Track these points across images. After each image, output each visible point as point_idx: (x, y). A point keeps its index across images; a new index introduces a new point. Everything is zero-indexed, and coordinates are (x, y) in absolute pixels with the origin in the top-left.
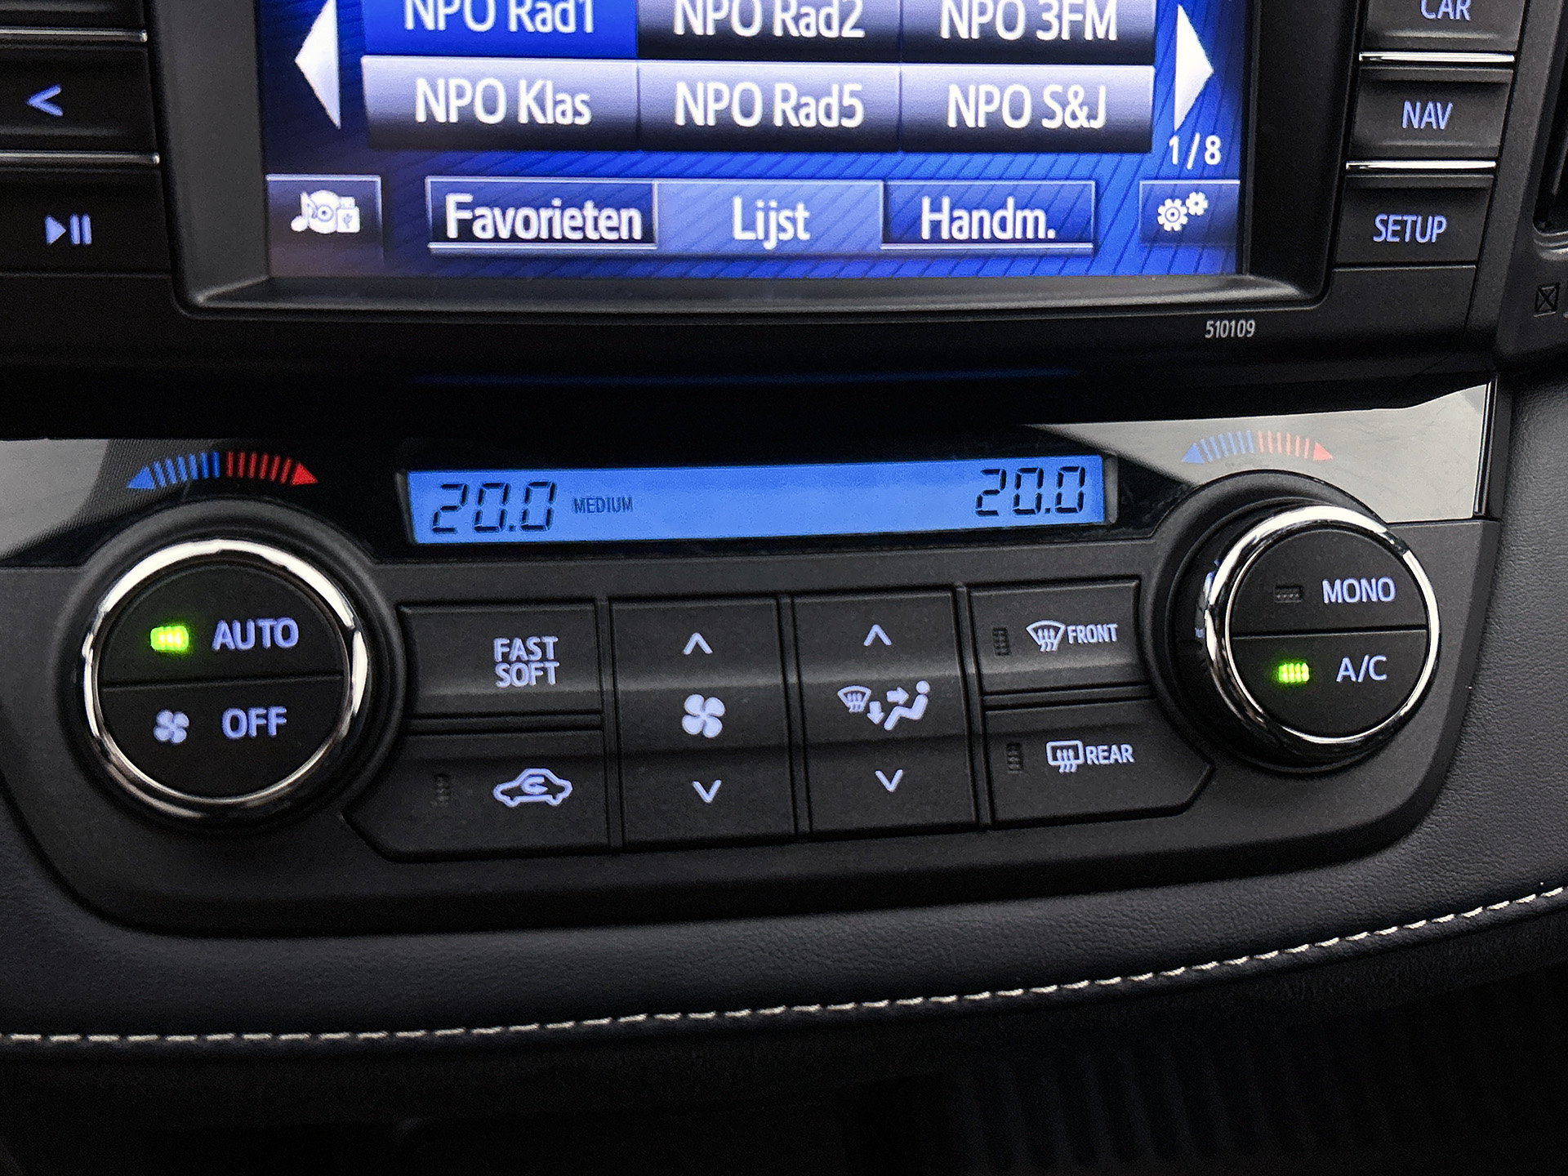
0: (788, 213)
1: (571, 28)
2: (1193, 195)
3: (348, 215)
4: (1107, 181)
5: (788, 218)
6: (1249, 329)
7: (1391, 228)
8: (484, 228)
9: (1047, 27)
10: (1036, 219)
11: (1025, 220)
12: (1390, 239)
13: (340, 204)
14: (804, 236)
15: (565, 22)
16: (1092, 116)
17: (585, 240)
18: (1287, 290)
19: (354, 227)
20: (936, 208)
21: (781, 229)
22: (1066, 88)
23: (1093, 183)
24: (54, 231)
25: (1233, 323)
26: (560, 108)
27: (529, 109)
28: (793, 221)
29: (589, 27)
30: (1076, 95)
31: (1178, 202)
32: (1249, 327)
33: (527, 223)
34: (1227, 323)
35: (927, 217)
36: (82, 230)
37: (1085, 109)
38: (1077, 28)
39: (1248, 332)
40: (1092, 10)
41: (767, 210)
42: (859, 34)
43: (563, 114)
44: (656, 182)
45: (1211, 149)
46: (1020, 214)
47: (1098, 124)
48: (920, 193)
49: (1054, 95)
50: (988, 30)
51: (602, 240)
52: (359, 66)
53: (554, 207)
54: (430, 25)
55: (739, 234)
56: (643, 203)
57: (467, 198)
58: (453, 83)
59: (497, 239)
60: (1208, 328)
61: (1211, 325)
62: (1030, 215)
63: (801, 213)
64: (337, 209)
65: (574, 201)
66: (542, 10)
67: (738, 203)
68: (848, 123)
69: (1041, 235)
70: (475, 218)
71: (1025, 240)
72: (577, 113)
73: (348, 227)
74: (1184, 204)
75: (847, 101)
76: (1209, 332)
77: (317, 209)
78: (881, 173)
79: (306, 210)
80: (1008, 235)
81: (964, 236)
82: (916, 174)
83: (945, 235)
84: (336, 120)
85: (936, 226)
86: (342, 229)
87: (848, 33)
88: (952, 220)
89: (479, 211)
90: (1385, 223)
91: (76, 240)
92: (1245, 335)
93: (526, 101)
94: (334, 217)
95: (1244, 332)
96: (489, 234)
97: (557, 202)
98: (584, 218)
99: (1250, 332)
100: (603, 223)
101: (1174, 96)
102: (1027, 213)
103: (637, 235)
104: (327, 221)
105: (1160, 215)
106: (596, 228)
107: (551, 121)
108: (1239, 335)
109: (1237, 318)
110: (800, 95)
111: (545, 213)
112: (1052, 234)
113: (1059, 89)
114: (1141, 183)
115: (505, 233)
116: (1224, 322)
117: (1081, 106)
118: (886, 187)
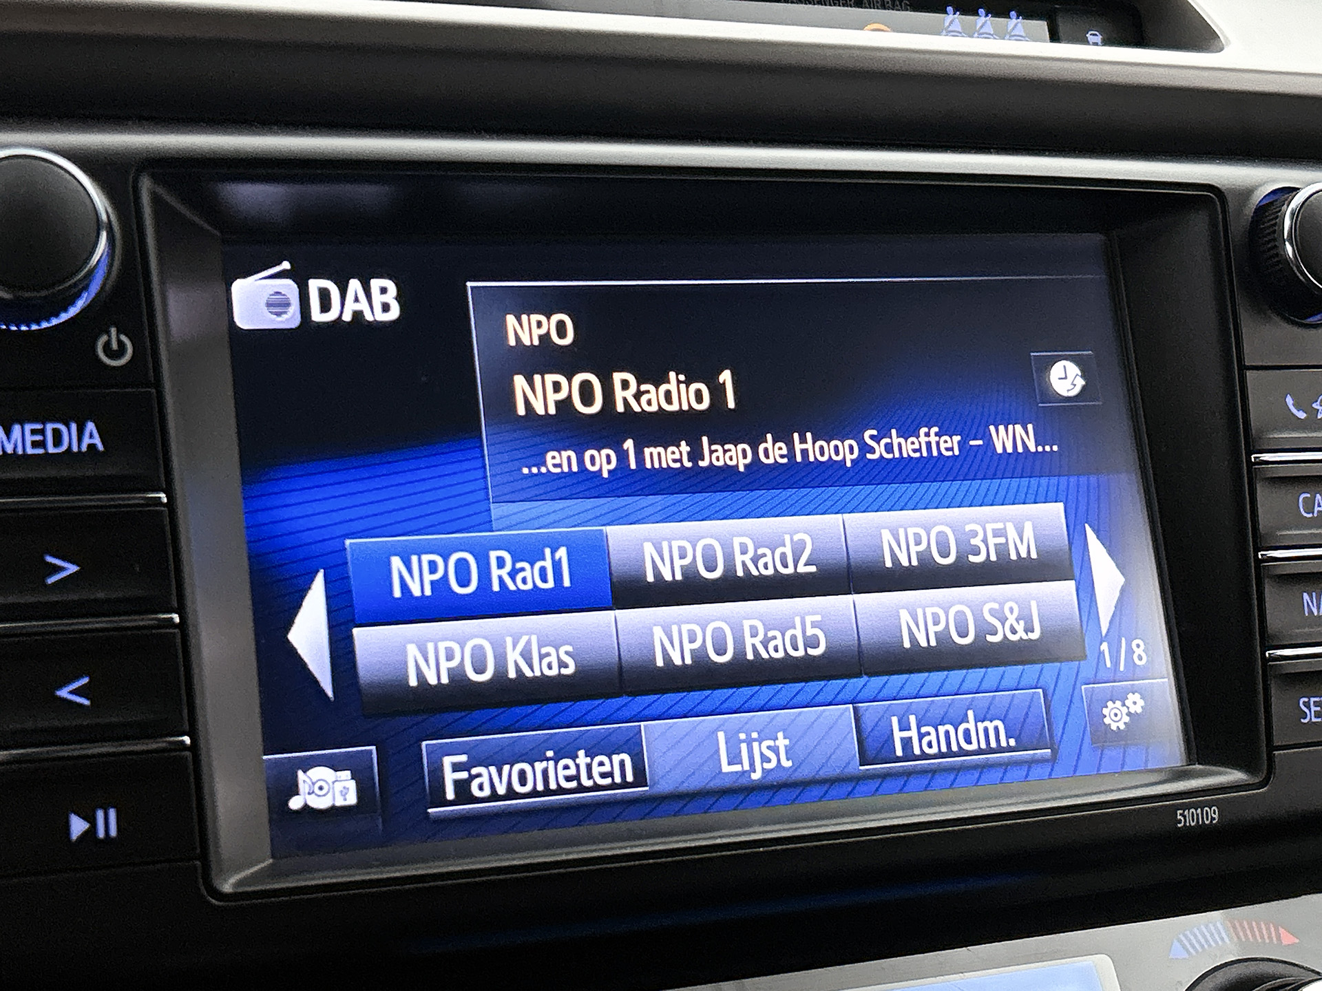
0: (771, 743)
1: (550, 584)
2: (1130, 696)
3: (344, 788)
4: (1052, 687)
5: (769, 748)
6: (1213, 815)
7: (1313, 709)
8: (481, 788)
9: (977, 552)
10: (996, 729)
11: (986, 730)
12: (1314, 720)
13: (337, 777)
14: (787, 764)
15: (544, 580)
16: (1029, 629)
17: (581, 789)
18: (1235, 776)
19: (352, 799)
20: (905, 727)
21: (765, 759)
22: (1002, 605)
23: (1040, 691)
24: (78, 826)
25: (1199, 811)
26: (545, 661)
27: (515, 662)
28: (775, 750)
29: (567, 583)
30: (1011, 610)
31: (1118, 703)
32: (1212, 815)
33: (523, 780)
34: (1194, 810)
35: (898, 735)
36: (108, 823)
37: (1022, 623)
38: (1002, 550)
39: (1213, 819)
40: (1012, 534)
41: (749, 742)
42: (813, 569)
43: (550, 667)
44: (642, 724)
45: (1138, 651)
46: (981, 726)
47: (1035, 636)
48: (889, 712)
49: (992, 612)
50: (925, 558)
51: (597, 787)
52: (350, 638)
53: (548, 759)
54: (416, 592)
55: (726, 768)
56: (633, 747)
57: (463, 758)
58: (442, 646)
59: (494, 796)
60: (1179, 817)
61: (1180, 815)
62: (991, 726)
63: (782, 742)
64: (333, 783)
65: (566, 751)
66: (523, 569)
67: (721, 736)
68: (813, 652)
69: (1004, 744)
70: (472, 777)
71: (990, 751)
72: (563, 665)
73: (345, 800)
74: (1124, 705)
75: (810, 632)
76: (1180, 822)
77: (314, 784)
78: (849, 697)
79: (303, 787)
80: (974, 747)
81: (934, 750)
82: (881, 695)
83: (917, 751)
84: (330, 693)
85: (907, 743)
86: (340, 802)
87: (802, 569)
88: (921, 736)
89: (474, 771)
90: (1307, 705)
91: (101, 834)
92: (1211, 822)
93: (513, 656)
94: (331, 790)
95: (1210, 818)
96: (487, 792)
97: (550, 754)
98: (578, 766)
99: (1214, 819)
100: (596, 770)
101: (1096, 604)
102: (987, 723)
103: (630, 778)
104: (324, 795)
105: (1105, 716)
106: (590, 777)
107: (538, 673)
108: (1207, 822)
109: (1201, 805)
110: (766, 630)
111: (539, 766)
112: (1012, 742)
113: (996, 606)
114: (1083, 687)
115: (501, 790)
116: (1191, 811)
117: (1017, 620)
118: (855, 709)
